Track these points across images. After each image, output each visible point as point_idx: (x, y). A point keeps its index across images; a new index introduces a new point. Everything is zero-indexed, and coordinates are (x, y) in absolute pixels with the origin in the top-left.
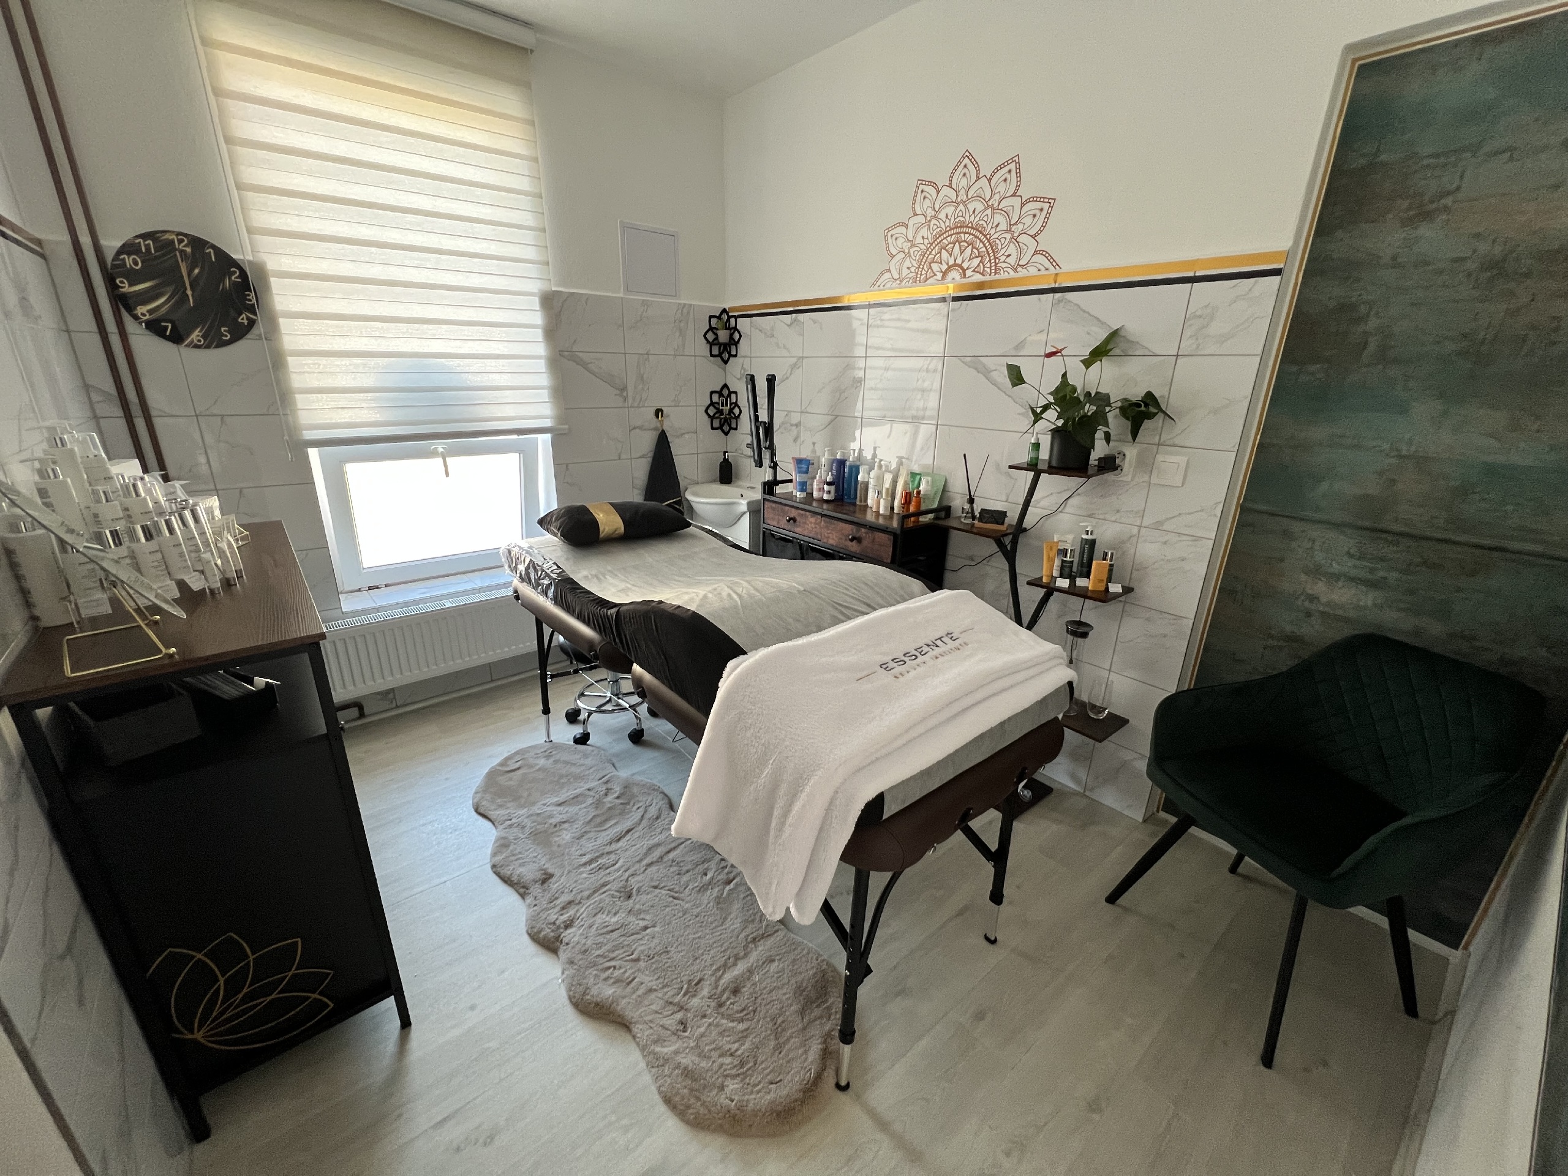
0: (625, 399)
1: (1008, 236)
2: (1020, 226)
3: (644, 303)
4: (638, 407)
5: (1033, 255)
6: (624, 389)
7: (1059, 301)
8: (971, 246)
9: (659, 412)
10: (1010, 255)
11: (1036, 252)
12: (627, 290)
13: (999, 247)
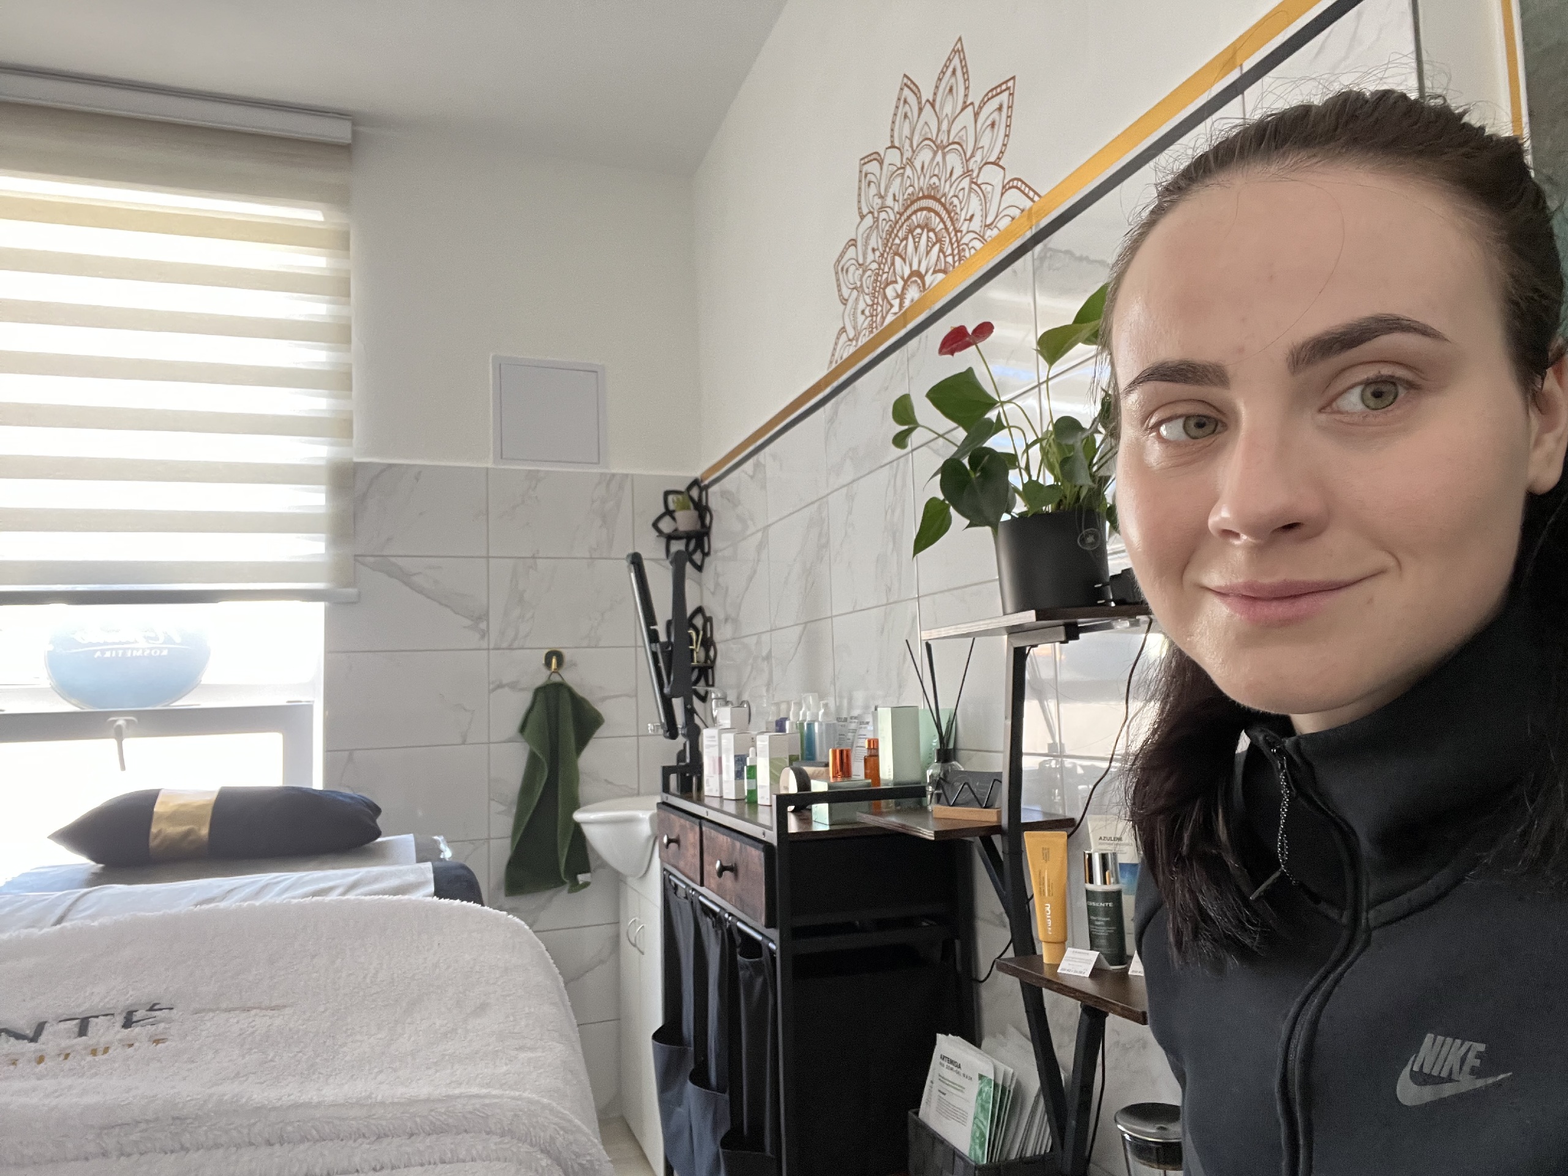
0: (484, 634)
1: (965, 183)
2: (978, 157)
3: (532, 476)
4: (510, 648)
5: (1002, 194)
6: (484, 616)
7: (1042, 259)
8: (926, 230)
9: (555, 657)
10: (972, 216)
11: (1005, 189)
12: (501, 456)
13: (958, 210)
